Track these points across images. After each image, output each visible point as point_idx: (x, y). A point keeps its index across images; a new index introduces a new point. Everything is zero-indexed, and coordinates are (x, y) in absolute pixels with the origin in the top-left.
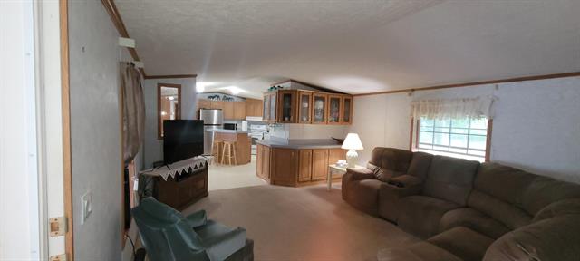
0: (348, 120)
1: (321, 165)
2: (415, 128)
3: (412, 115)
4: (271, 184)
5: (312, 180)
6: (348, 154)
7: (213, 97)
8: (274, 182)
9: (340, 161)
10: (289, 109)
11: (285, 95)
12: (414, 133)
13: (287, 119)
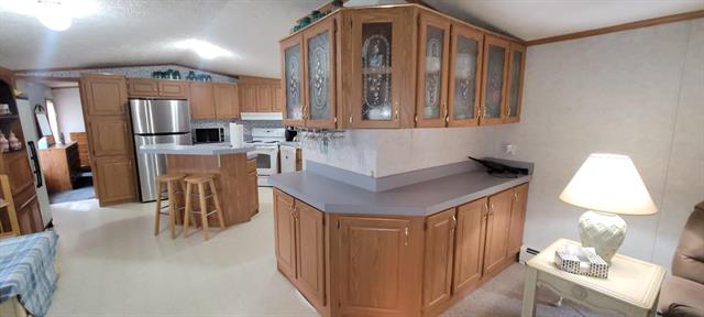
7: (164, 74)
11: (369, 30)
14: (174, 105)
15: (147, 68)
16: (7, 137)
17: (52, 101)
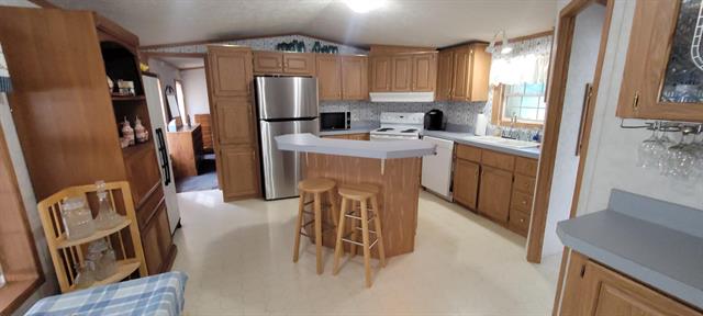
7: (288, 46)
14: (297, 82)
15: (271, 40)
16: (133, 126)
17: (181, 83)
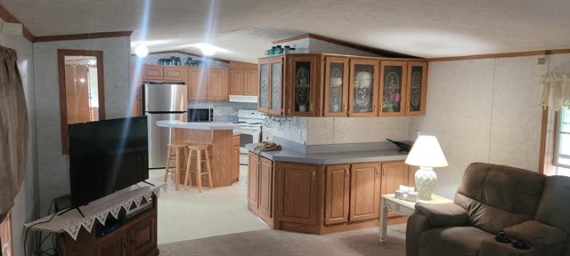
0: (417, 107)
1: (367, 192)
2: (550, 126)
3: (545, 102)
4: (275, 228)
5: (349, 222)
6: (418, 174)
8: (280, 226)
9: (403, 189)
10: (307, 90)
11: (299, 65)
12: (549, 137)
13: (302, 108)
14: (174, 88)
15: (155, 56)
